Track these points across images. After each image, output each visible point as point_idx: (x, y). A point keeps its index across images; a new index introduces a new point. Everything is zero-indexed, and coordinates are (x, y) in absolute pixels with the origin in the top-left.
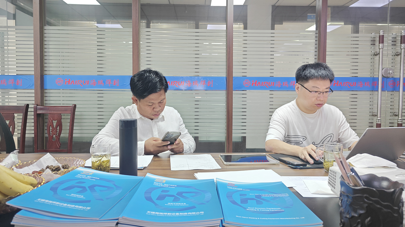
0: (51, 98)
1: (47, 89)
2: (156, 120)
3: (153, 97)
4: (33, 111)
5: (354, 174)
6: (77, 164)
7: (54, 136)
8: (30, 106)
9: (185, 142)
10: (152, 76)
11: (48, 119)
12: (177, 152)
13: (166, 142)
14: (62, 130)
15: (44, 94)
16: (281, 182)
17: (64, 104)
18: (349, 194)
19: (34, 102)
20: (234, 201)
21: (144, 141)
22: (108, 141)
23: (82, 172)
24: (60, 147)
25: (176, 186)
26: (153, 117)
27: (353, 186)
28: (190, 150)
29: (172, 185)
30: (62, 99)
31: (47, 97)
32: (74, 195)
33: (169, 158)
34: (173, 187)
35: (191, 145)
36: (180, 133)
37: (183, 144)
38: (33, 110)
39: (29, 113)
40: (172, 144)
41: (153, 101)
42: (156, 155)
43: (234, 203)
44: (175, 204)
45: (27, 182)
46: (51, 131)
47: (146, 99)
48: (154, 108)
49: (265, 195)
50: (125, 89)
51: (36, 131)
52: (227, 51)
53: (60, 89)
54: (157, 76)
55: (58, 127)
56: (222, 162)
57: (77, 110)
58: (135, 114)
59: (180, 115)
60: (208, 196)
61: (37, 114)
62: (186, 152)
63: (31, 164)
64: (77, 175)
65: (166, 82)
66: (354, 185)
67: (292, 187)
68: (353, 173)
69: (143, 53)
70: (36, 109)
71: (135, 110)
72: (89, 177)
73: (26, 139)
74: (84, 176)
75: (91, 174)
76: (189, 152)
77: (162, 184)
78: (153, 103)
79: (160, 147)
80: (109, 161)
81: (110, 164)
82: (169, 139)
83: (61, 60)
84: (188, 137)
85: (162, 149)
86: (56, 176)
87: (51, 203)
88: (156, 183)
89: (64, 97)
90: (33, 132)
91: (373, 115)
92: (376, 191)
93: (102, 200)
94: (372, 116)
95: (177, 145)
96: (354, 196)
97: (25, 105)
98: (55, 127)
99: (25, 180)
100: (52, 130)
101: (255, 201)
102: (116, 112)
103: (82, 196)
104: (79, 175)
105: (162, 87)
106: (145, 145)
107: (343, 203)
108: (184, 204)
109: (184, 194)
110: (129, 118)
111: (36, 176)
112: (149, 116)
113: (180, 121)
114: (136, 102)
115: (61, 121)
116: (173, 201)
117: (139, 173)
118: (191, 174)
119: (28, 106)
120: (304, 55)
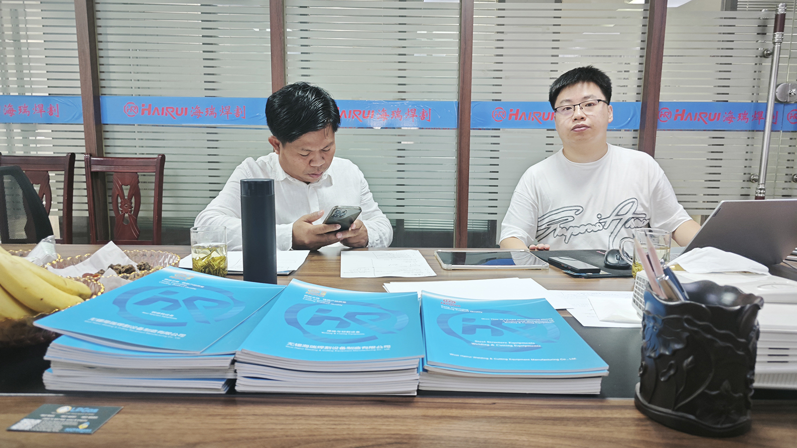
0: (117, 143)
1: (107, 124)
2: (315, 184)
3: (310, 138)
4: (84, 166)
5: (669, 278)
6: (165, 262)
7: (126, 215)
8: (77, 157)
9: (371, 226)
10: (310, 96)
11: (112, 182)
12: (356, 245)
13: (333, 225)
14: (141, 205)
15: (103, 133)
16: (545, 299)
17: (143, 154)
18: (658, 316)
19: (83, 150)
20: (450, 329)
21: (292, 224)
22: (224, 222)
23: (173, 274)
24: (138, 236)
25: (345, 302)
26: (309, 178)
27: (665, 300)
28: (381, 241)
29: (337, 301)
30: (138, 143)
31: (108, 139)
32: (156, 313)
33: (339, 257)
34: (338, 305)
35: (383, 233)
36: (360, 209)
37: (366, 231)
38: (83, 164)
39: (76, 171)
40: (344, 229)
41: (309, 148)
42: (314, 250)
43: (450, 332)
44: (340, 332)
45: (72, 291)
46: (120, 205)
47: (297, 142)
48: (311, 161)
49: (509, 321)
50: (259, 124)
51: (92, 206)
52: (460, 48)
53: (134, 125)
54: (318, 98)
55: (133, 198)
56: (439, 265)
57: (166, 165)
58: (275, 171)
59: (362, 175)
60: (403, 319)
61: (92, 173)
62: (373, 245)
63: (81, 260)
64: (163, 280)
65: (337, 111)
66: (667, 298)
67: (566, 309)
68: (666, 275)
69: (293, 53)
70: (88, 164)
71: (274, 164)
72: (185, 283)
73: (74, 220)
74: (176, 281)
75: (189, 278)
76: (380, 246)
77: (319, 298)
78: (310, 151)
79: (322, 234)
80: (224, 259)
81: (227, 264)
82: (339, 220)
83: (133, 65)
84: (379, 217)
85: (325, 238)
86: (126, 283)
87: (115, 326)
88: (307, 296)
89: (142, 139)
90: (86, 207)
91: (750, 180)
92: (707, 308)
93: (208, 322)
94: (748, 181)
95: (354, 233)
96: (665, 319)
97: (67, 156)
98: (126, 198)
99: (68, 287)
100: (121, 203)
101: (490, 330)
102: (239, 168)
103: (172, 315)
104: (167, 279)
105: (327, 121)
106: (294, 232)
107: (647, 332)
108: (357, 332)
109: (357, 317)
110: (261, 177)
111: (89, 281)
112: (301, 176)
113: (362, 186)
114: (277, 148)
115: (138, 187)
116: (337, 327)
117: (279, 279)
118: (378, 284)
119: (73, 156)
120: (622, 57)
